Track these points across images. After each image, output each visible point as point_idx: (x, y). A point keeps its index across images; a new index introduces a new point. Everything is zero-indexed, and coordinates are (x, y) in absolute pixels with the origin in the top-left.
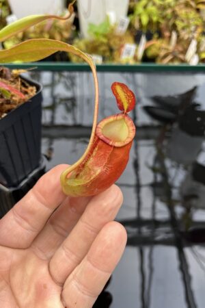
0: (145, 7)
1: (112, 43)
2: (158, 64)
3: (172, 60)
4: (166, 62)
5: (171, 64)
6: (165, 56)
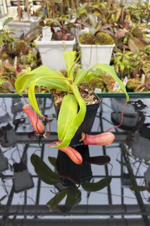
0: (121, 60)
1: (104, 80)
2: (136, 92)
3: (144, 90)
4: (141, 92)
5: (145, 92)
6: (140, 88)
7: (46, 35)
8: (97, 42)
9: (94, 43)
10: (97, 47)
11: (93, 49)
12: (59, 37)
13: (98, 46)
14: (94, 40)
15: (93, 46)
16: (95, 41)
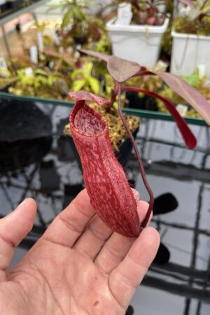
7: (123, 17)
8: (201, 31)
9: (194, 32)
10: (198, 39)
11: (190, 42)
12: (142, 21)
13: (202, 37)
14: (197, 27)
15: (192, 36)
16: (197, 29)
